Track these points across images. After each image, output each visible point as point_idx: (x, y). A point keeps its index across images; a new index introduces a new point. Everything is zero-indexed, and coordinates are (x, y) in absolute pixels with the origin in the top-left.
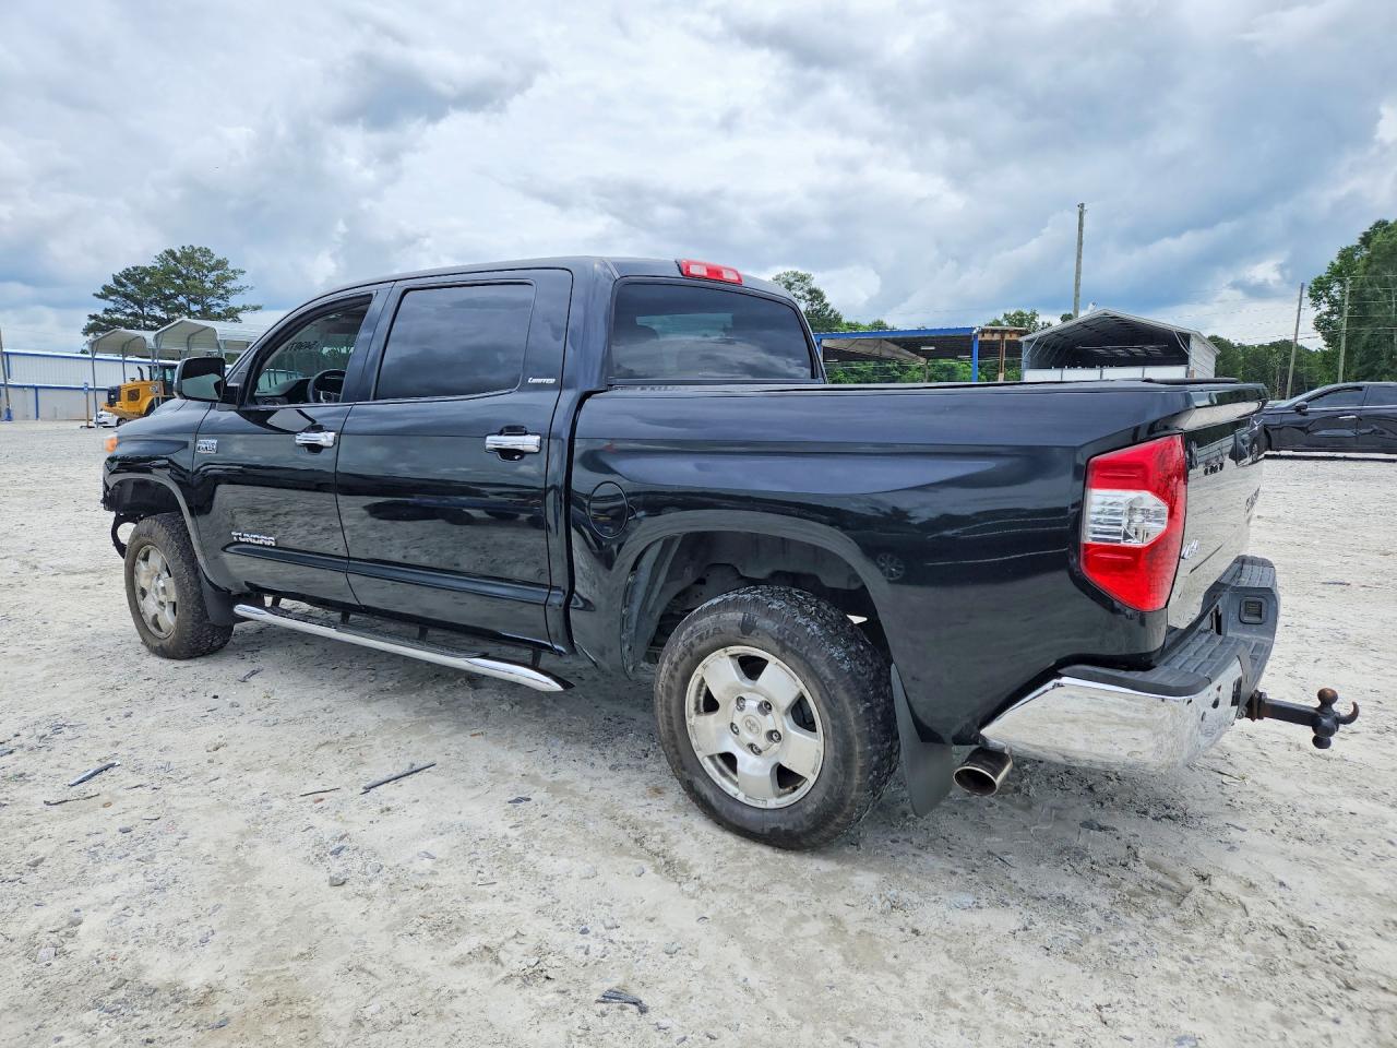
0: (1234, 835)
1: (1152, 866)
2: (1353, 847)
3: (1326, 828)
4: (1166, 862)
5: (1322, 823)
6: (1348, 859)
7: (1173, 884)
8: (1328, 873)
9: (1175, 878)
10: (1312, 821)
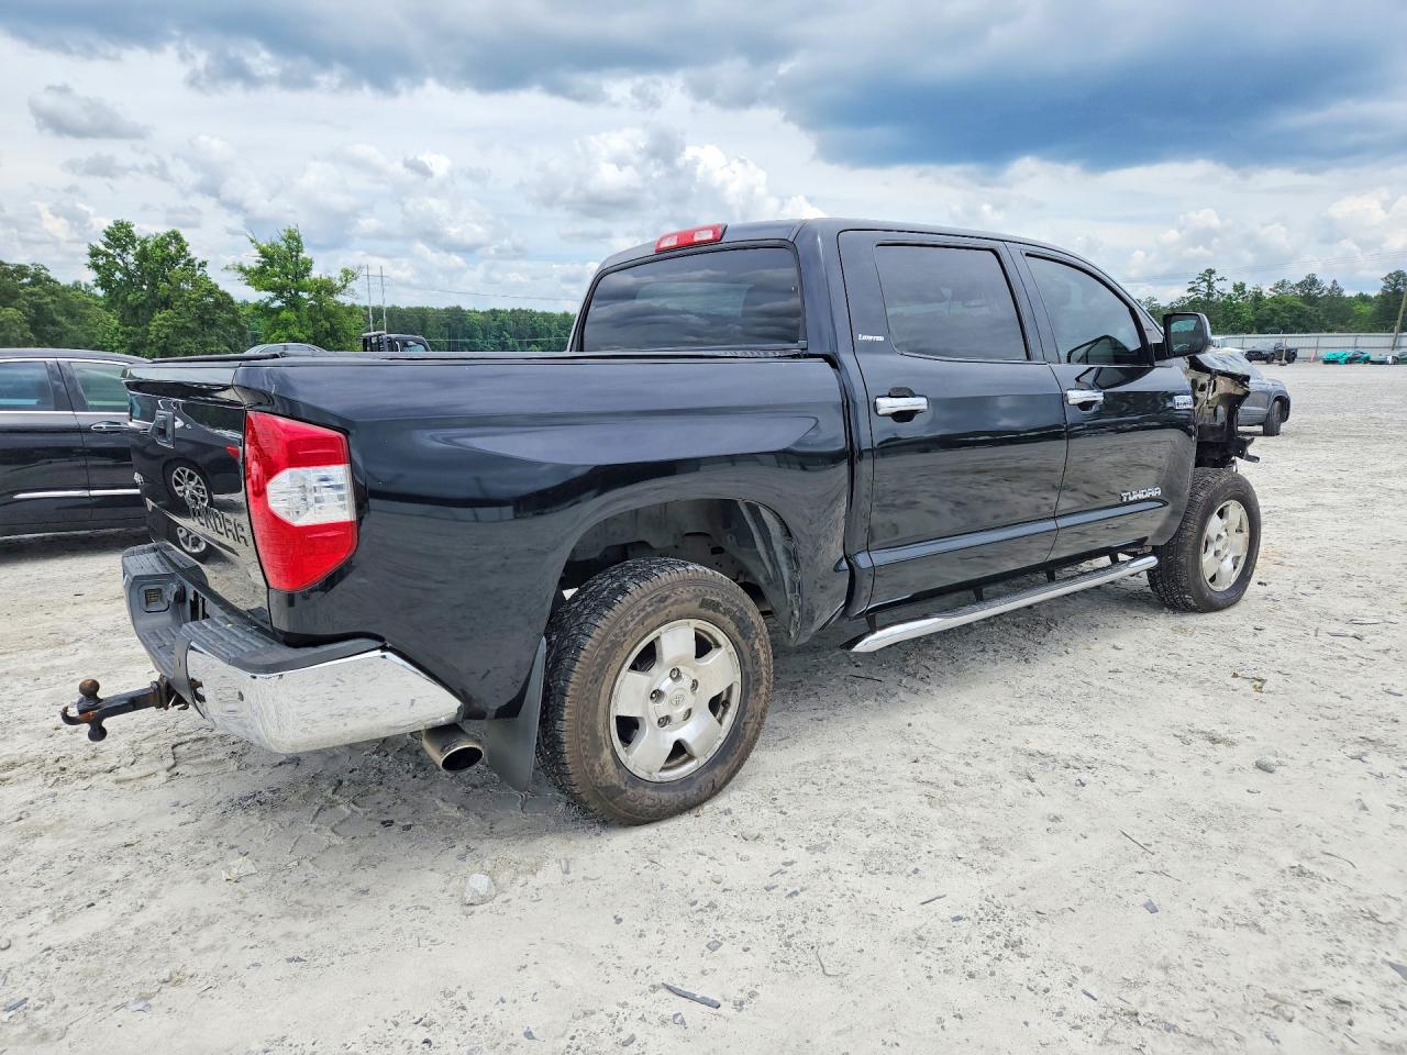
0: (184, 816)
1: (221, 761)
2: (75, 863)
3: (110, 868)
4: (213, 770)
5: (117, 872)
6: (75, 849)
7: (192, 761)
8: (87, 829)
9: (196, 766)
10: (128, 868)
